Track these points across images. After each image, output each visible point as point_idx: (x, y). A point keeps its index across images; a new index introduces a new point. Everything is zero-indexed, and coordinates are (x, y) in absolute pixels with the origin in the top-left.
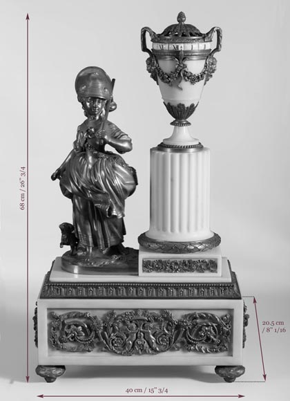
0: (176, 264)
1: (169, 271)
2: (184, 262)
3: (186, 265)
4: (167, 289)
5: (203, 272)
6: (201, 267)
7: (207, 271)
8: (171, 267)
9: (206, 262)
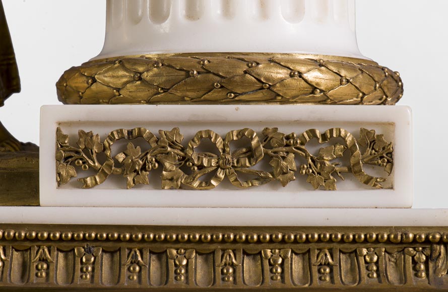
0: (207, 147)
1: (174, 183)
2: (243, 142)
3: (251, 154)
4: (161, 255)
5: (330, 187)
6: (317, 160)
7: (348, 184)
8: (184, 164)
9: (341, 140)
